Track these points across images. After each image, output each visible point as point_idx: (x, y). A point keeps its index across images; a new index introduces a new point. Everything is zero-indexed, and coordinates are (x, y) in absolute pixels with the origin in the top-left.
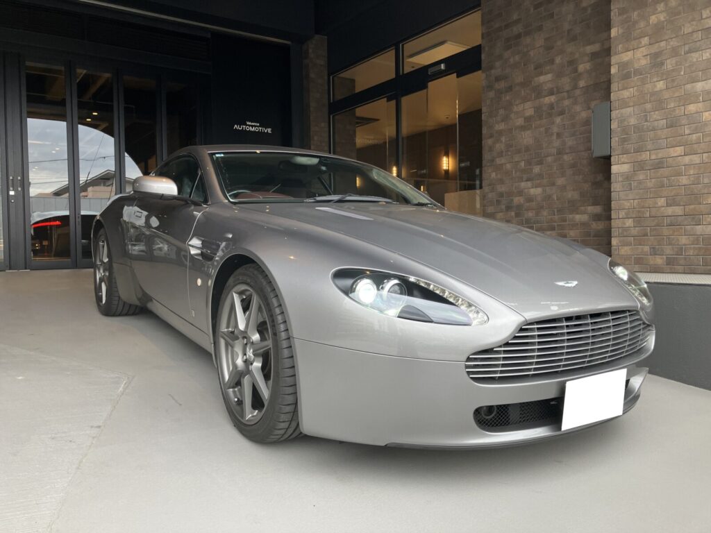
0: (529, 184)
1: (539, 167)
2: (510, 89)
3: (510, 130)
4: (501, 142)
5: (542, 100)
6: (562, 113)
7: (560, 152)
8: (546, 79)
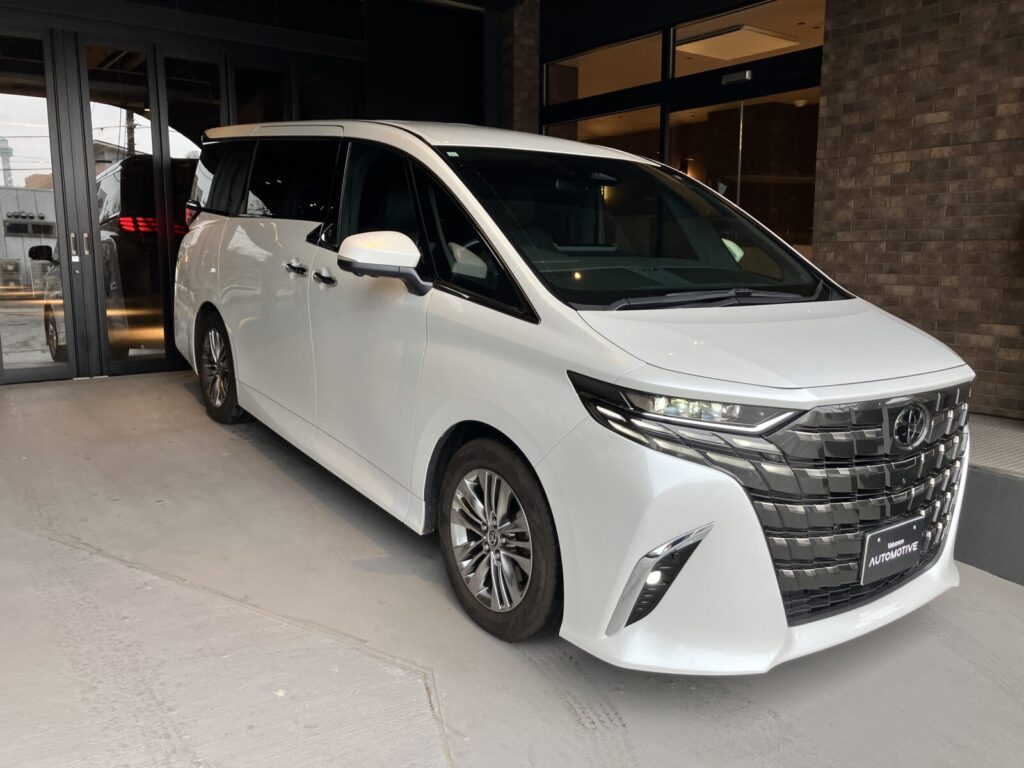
0: (893, 278)
1: (913, 254)
2: (869, 127)
3: (866, 192)
4: (848, 208)
5: (926, 151)
6: (960, 175)
7: (952, 236)
8: (936, 119)
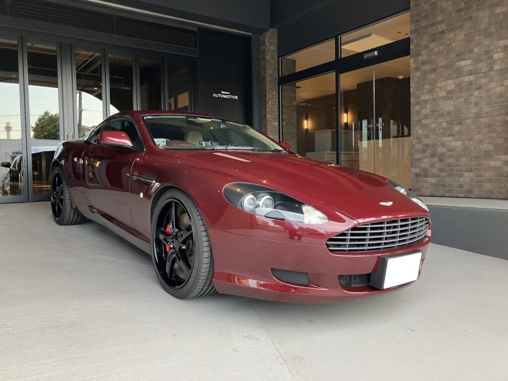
0: (451, 138)
1: (459, 126)
2: (434, 70)
3: (435, 100)
4: (427, 108)
5: (462, 78)
6: (479, 88)
7: (478, 116)
8: (466, 64)
